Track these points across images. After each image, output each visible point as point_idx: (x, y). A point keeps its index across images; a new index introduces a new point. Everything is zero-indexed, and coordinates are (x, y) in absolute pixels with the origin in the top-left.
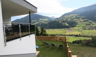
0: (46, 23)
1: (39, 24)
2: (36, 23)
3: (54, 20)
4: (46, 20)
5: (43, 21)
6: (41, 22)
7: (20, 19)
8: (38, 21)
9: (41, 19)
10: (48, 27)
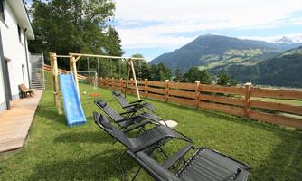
0: (248, 64)
1: (223, 67)
2: (214, 64)
3: (287, 54)
4: (252, 53)
5: (238, 56)
6: (230, 61)
7: (171, 53)
8: (221, 59)
9: (232, 52)
10: (255, 77)
